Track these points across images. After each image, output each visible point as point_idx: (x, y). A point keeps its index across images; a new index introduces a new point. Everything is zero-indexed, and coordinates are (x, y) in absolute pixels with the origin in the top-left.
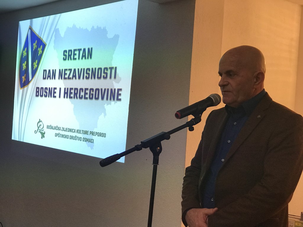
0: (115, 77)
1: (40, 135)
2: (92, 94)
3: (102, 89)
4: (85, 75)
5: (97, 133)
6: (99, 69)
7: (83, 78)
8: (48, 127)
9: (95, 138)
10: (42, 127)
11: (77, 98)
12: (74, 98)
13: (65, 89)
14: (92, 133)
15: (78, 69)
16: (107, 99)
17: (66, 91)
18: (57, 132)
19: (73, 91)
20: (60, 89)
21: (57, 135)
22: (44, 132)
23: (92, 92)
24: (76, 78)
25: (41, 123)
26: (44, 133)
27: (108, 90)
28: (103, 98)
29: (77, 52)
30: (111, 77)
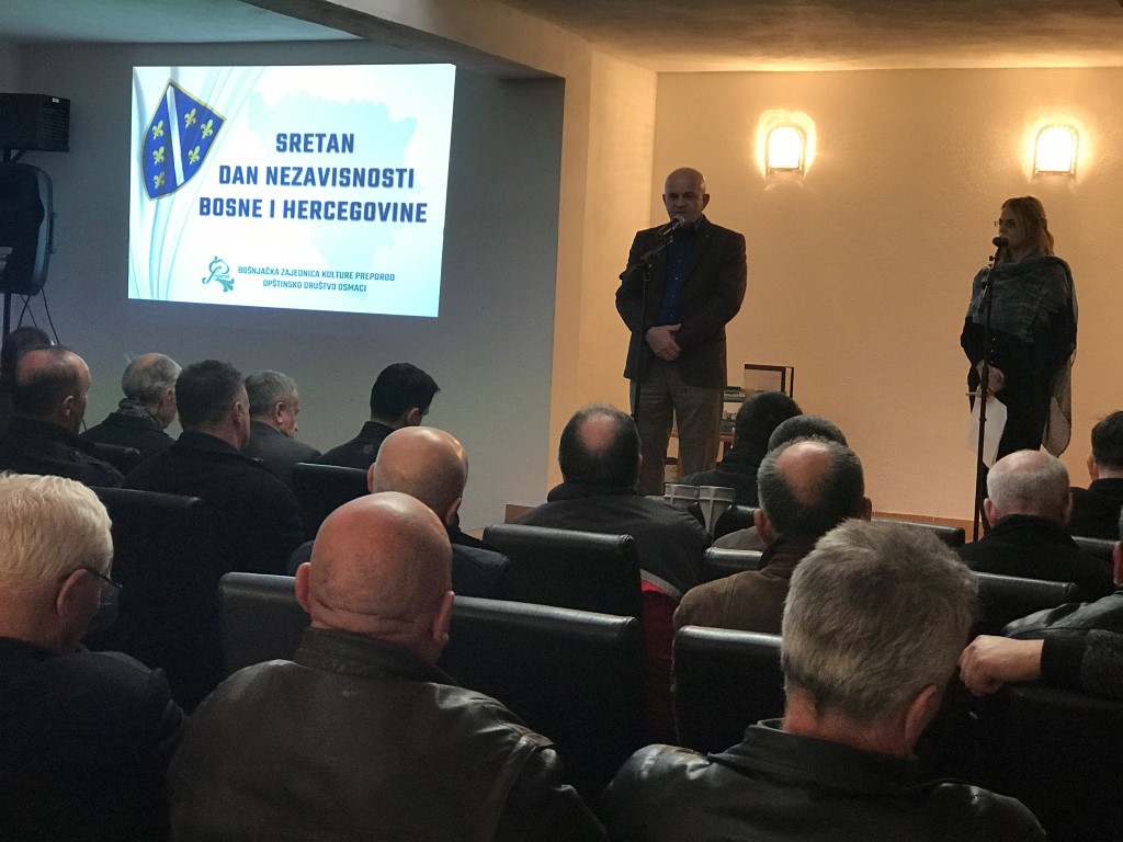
0: (411, 185)
1: (221, 287)
2: (359, 213)
3: (380, 205)
4: (338, 179)
5: (372, 275)
6: (371, 171)
7: (334, 184)
8: (241, 270)
9: (370, 283)
10: (224, 270)
11: (319, 217)
12: (312, 217)
13: (286, 202)
14: (363, 276)
15: (320, 170)
16: (395, 219)
17: (289, 206)
18: (271, 277)
19: (308, 206)
20: (273, 202)
21: (267, 283)
22: (230, 280)
23: (356, 208)
24: (314, 184)
25: (219, 264)
26: (233, 281)
27: (396, 205)
28: (384, 218)
29: (315, 140)
30: (400, 185)
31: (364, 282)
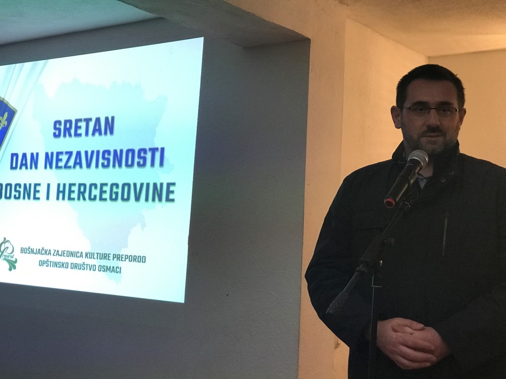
0: (161, 164)
1: (7, 266)
2: (117, 193)
3: (135, 185)
4: (101, 161)
5: (127, 257)
6: (128, 151)
7: (97, 166)
8: (23, 250)
9: (125, 265)
11: (84, 199)
12: (79, 199)
13: (59, 185)
14: (118, 257)
15: (86, 152)
16: (147, 199)
17: (61, 189)
18: (44, 258)
19: (75, 188)
20: (49, 185)
21: (42, 263)
23: (115, 190)
24: (81, 167)
26: (16, 261)
27: (148, 185)
28: (137, 199)
30: (153, 164)
31: (120, 264)
